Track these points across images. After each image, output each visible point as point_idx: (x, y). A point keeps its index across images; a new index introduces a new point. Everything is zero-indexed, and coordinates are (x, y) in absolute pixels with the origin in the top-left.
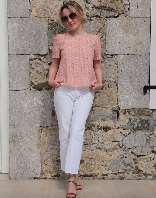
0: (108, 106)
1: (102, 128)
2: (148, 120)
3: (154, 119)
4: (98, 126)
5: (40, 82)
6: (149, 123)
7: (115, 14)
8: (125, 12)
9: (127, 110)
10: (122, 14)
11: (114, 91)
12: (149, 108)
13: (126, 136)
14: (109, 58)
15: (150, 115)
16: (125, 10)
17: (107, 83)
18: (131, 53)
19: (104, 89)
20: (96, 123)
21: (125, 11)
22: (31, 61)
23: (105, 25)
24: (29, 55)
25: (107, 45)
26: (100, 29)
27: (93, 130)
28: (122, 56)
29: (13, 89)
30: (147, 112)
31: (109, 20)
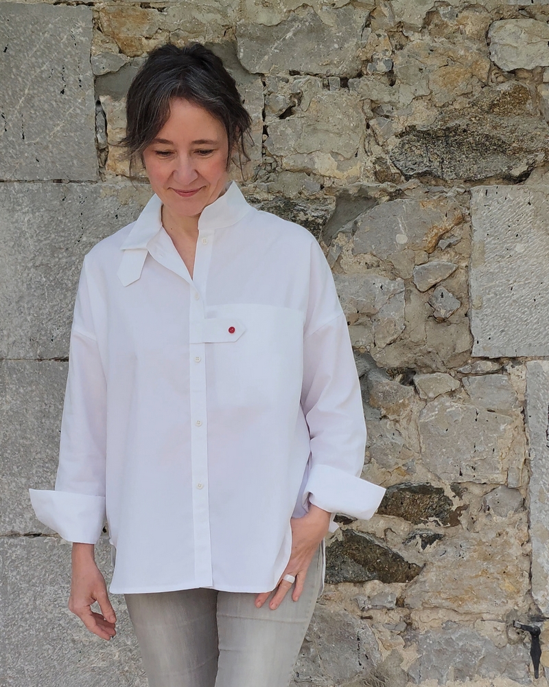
0: (483, 606)
7: (510, 168)
11: (510, 530)
14: (488, 373)
17: (477, 491)
19: (463, 520)
23: (462, 220)
25: (474, 311)
26: (441, 237)
28: (546, 365)
29: (16, 529)
31: (482, 194)
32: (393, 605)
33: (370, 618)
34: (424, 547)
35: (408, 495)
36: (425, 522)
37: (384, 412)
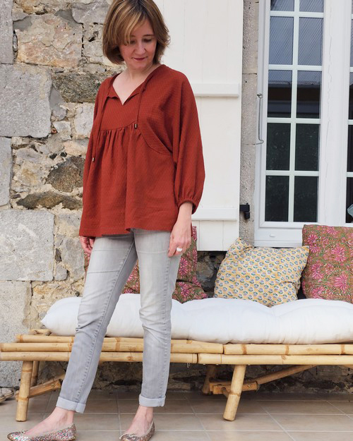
5: (32, 193)
22: (14, 151)
24: (11, 138)
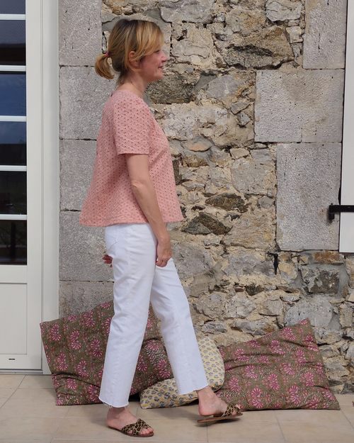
0: (256, 245)
1: (243, 288)
2: (337, 274)
3: (349, 272)
4: (236, 284)
6: (337, 280)
7: (273, 62)
8: (293, 58)
9: (294, 254)
10: (288, 61)
11: (269, 214)
12: (338, 250)
13: (291, 305)
14: (261, 148)
15: (339, 264)
16: (294, 53)
17: (255, 198)
18: (304, 140)
19: (249, 209)
20: (233, 279)
21: (294, 56)
23: (252, 84)
25: (255, 123)
26: (243, 91)
27: (226, 292)
28: (285, 146)
29: (67, 208)
30: (334, 257)
31: (260, 74)
32: (218, 244)
33: (209, 248)
34: (232, 220)
35: (226, 198)
36: (233, 210)
37: (217, 164)
